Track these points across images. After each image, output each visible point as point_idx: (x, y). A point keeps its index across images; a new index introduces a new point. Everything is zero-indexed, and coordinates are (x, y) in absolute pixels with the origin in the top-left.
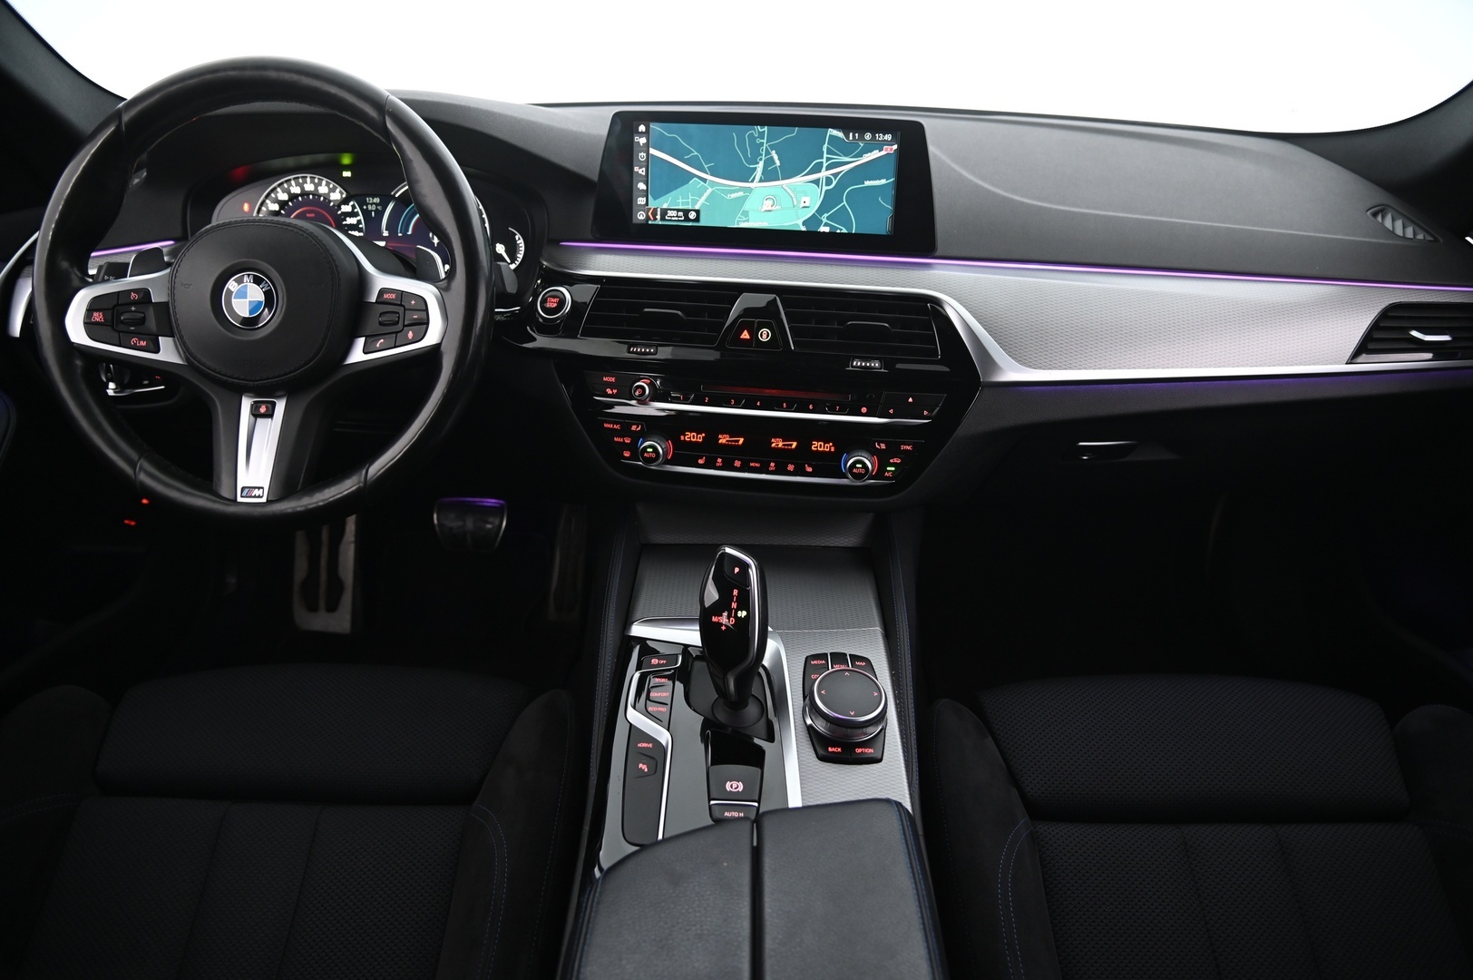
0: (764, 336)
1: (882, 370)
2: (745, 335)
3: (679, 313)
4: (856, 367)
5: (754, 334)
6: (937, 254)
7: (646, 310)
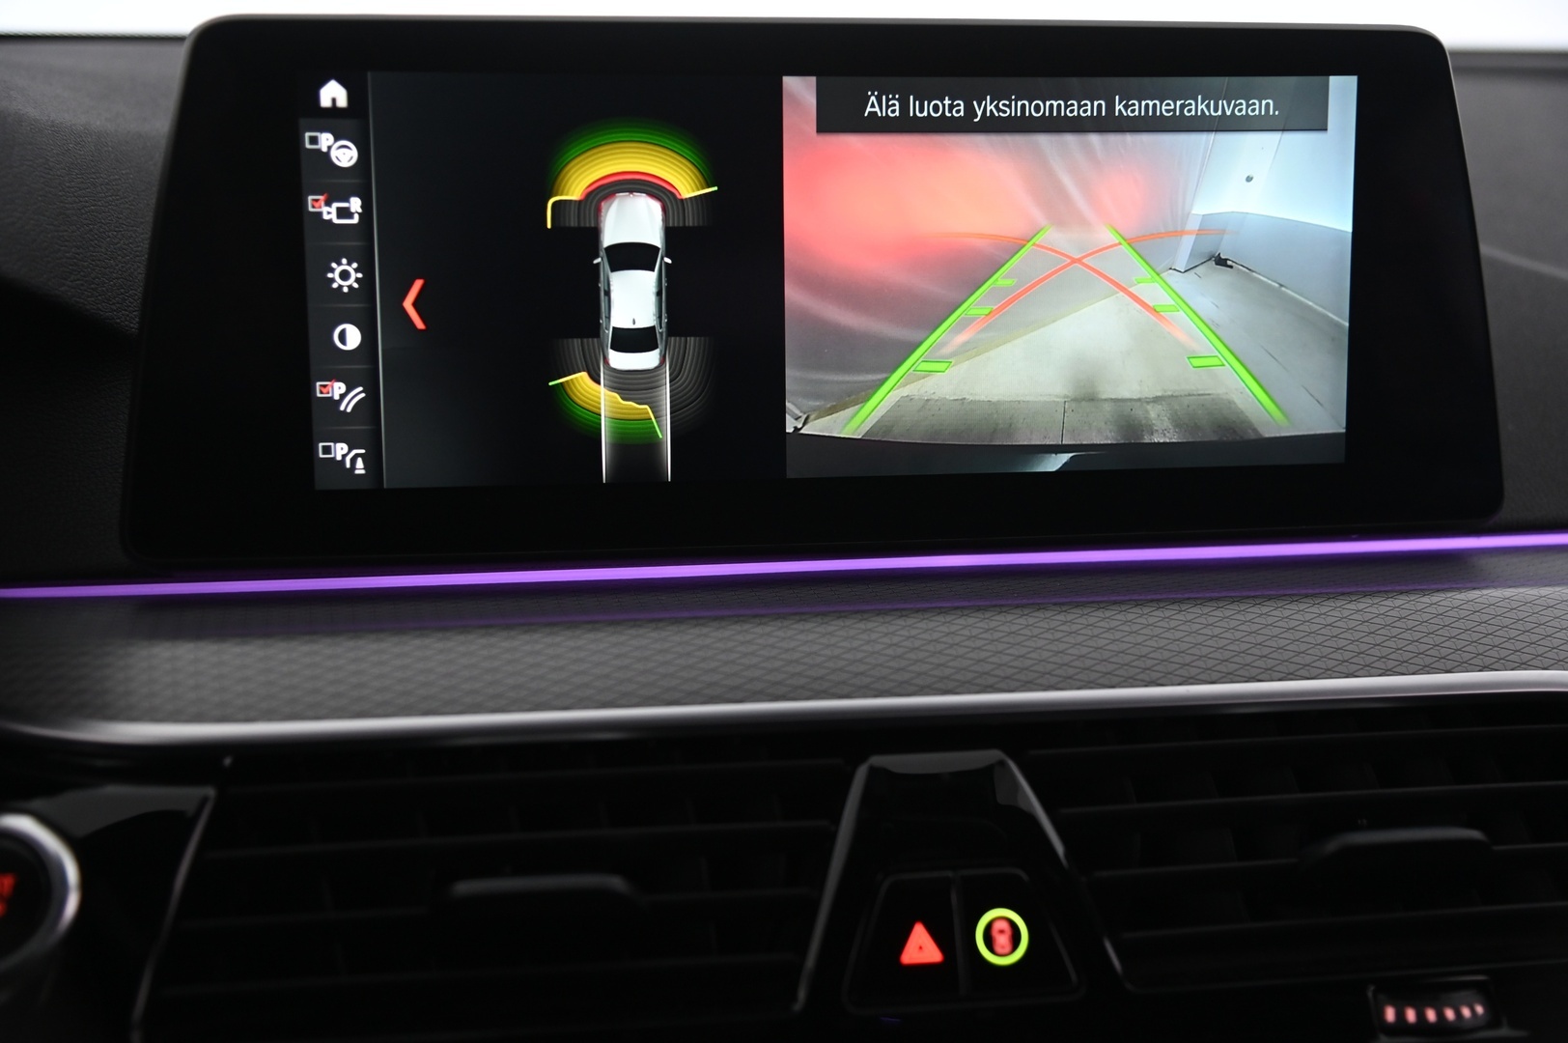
0: (1002, 940)
1: (1504, 1032)
2: (921, 948)
3: (616, 883)
4: (1401, 1027)
5: (954, 936)
6: (1505, 514)
7: (464, 888)
